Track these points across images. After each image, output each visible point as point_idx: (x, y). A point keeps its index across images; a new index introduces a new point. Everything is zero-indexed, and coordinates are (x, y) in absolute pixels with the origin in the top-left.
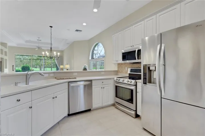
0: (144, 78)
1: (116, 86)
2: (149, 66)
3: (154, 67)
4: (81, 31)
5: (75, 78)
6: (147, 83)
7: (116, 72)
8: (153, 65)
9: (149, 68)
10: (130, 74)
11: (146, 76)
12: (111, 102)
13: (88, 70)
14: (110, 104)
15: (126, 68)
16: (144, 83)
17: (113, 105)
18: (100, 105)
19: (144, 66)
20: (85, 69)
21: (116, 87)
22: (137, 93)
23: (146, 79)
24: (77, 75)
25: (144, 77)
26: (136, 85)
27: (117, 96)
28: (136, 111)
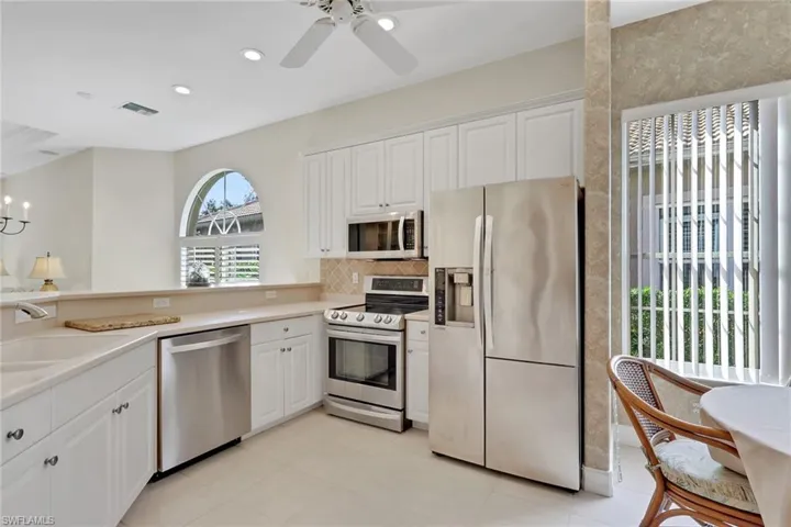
0: (437, 308)
1: (330, 338)
2: (451, 272)
3: (466, 276)
4: (155, 112)
5: (177, 320)
6: (447, 322)
7: (316, 291)
8: (464, 271)
9: (451, 278)
10: (368, 296)
11: (444, 303)
12: (313, 398)
13: (212, 286)
14: (308, 405)
15: (355, 275)
16: (437, 323)
17: (320, 407)
18: (276, 415)
19: (436, 273)
20: (197, 281)
21: (332, 341)
22: (409, 356)
23: (443, 309)
24: (168, 305)
25: (436, 302)
26: (404, 331)
27: (332, 374)
28: (404, 410)
